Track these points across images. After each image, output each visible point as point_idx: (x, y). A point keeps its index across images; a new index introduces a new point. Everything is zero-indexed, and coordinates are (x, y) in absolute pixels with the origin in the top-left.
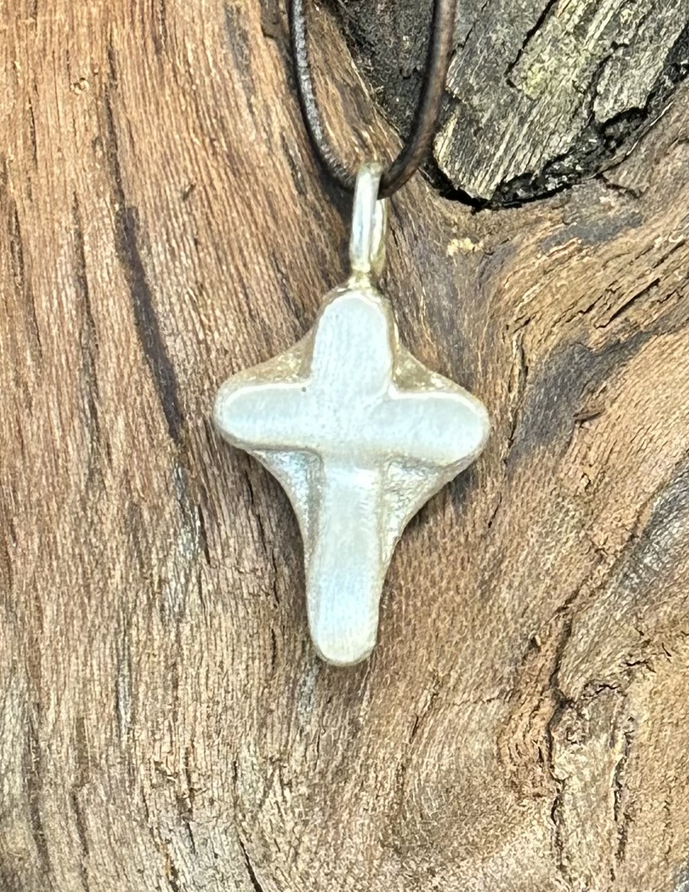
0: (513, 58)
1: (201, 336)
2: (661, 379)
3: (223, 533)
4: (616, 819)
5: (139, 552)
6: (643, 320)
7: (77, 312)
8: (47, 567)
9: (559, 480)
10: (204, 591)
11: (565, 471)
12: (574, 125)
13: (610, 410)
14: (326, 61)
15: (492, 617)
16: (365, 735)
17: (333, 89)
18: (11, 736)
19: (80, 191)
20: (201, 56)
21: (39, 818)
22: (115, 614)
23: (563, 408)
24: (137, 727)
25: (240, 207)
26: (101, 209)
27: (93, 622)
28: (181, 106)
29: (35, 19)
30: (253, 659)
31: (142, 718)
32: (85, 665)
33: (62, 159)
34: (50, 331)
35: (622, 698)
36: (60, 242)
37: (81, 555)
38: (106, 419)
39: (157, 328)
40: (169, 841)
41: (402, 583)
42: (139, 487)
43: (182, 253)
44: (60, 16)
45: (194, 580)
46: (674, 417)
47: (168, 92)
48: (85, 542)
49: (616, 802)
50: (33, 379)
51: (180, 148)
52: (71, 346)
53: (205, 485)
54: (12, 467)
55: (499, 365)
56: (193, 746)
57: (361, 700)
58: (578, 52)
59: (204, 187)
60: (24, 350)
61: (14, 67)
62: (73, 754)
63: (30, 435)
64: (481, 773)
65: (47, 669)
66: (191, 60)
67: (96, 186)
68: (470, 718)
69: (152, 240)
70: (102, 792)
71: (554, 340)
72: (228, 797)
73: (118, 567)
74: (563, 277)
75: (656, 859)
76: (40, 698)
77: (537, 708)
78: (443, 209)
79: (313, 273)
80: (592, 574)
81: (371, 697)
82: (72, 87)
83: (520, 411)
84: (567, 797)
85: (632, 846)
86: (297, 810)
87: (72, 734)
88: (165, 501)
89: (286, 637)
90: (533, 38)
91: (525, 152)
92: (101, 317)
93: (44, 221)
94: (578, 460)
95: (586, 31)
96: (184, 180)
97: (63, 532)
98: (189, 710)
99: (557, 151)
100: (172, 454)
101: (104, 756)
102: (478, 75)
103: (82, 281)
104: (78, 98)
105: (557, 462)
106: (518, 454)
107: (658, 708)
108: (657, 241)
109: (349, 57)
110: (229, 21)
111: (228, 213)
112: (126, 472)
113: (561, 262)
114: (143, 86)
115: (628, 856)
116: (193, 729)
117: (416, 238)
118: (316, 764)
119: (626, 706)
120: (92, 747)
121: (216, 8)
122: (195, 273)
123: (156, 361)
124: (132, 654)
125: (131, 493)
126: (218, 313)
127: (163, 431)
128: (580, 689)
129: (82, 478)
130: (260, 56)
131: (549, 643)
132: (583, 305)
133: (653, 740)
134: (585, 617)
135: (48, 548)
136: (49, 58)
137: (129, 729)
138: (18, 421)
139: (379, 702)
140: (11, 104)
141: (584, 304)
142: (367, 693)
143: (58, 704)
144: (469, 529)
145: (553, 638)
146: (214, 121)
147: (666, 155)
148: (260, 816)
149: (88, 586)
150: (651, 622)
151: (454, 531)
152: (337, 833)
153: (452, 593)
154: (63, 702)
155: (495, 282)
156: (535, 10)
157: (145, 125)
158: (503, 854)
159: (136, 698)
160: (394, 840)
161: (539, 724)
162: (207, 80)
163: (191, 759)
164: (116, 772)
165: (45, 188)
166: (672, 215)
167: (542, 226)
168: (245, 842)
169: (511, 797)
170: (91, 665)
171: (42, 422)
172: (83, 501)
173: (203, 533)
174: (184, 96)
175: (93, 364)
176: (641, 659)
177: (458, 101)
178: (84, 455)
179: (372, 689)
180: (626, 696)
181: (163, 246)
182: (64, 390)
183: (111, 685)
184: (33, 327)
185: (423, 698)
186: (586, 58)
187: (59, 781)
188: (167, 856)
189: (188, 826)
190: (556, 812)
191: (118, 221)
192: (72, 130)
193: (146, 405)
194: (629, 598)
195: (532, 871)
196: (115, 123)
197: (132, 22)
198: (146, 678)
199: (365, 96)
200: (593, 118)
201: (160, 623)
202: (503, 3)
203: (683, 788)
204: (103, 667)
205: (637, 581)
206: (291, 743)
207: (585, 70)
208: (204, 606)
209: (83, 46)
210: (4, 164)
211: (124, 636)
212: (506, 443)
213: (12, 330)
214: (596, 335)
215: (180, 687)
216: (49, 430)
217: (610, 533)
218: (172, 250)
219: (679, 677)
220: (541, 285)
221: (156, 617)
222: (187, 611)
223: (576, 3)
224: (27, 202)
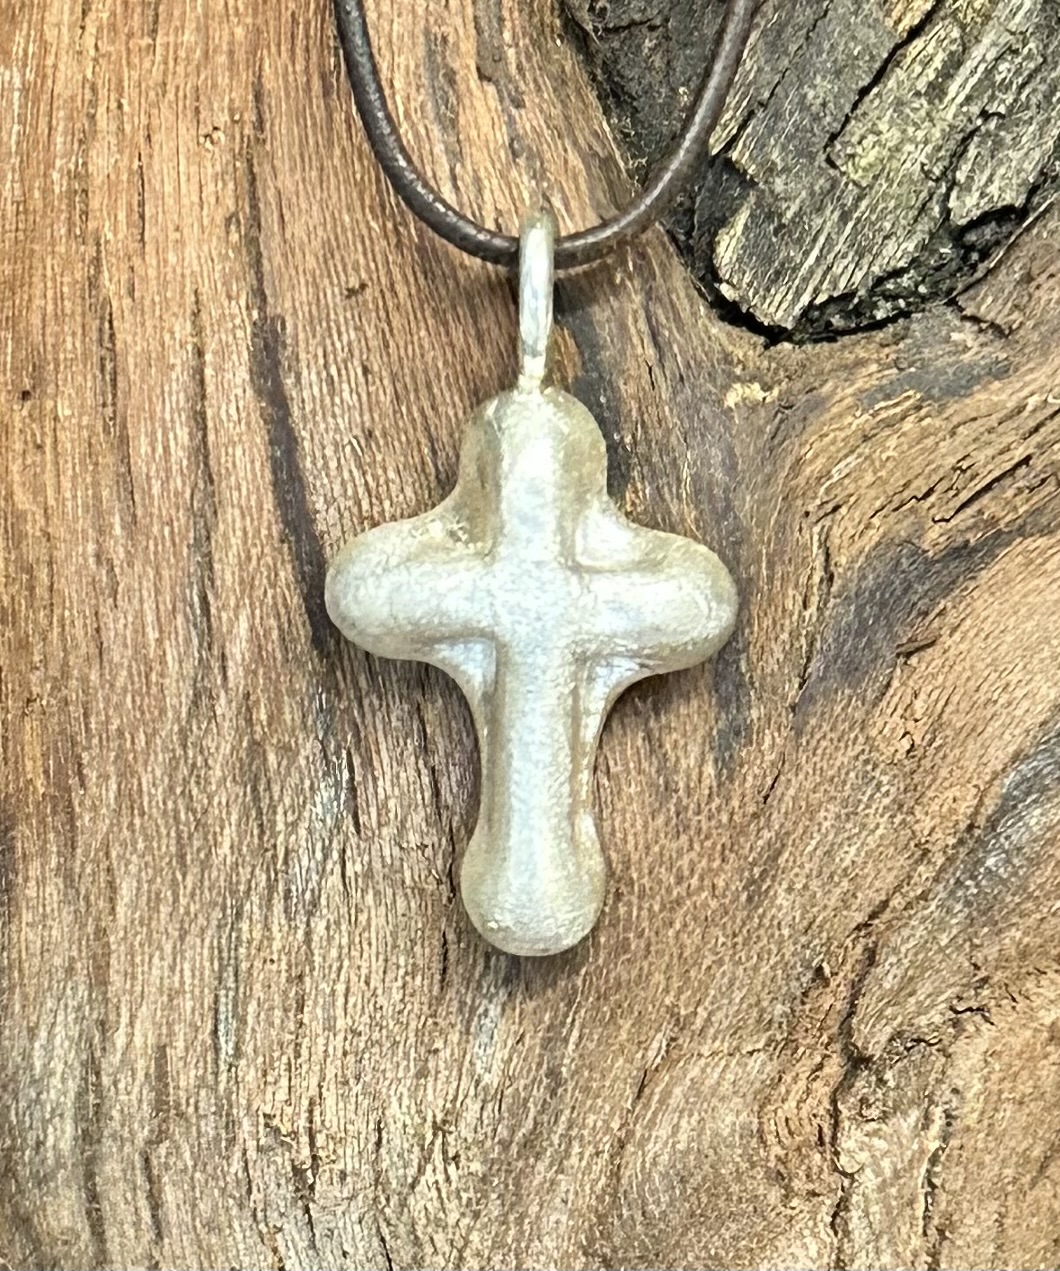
0: (837, 126)
1: (365, 505)
2: (1026, 600)
3: (380, 790)
4: (925, 1234)
5: (260, 812)
6: (1003, 513)
7: (189, 459)
8: (126, 826)
9: (868, 738)
10: (349, 872)
11: (880, 724)
12: (919, 227)
13: (948, 642)
14: (567, 118)
15: (762, 932)
16: (570, 1093)
17: (575, 160)
18: (62, 1066)
19: (204, 290)
21: (94, 1184)
22: (220, 900)
23: (880, 635)
24: (243, 1062)
25: (431, 322)
26: (233, 317)
27: (188, 908)
28: (354, 173)
29: (154, 40)
30: (414, 974)
31: (250, 1051)
32: (172, 969)
33: (180, 243)
34: (150, 487)
35: (943, 1060)
36: (172, 361)
37: (176, 811)
38: (222, 618)
39: (303, 488)
40: (280, 1230)
41: (635, 876)
42: (263, 717)
44: (188, 37)
45: (335, 855)
47: (337, 152)
48: (183, 792)
49: (927, 1209)
50: (122, 555)
51: (350, 235)
52: (178, 511)
53: (359, 721)
54: (84, 679)
55: (791, 569)
56: (321, 1094)
57: (566, 1041)
58: (931, 120)
60: (111, 513)
61: (120, 106)
62: (149, 1096)
63: (112, 634)
64: (734, 1158)
65: (118, 972)
67: (226, 284)
68: (721, 1077)
69: (303, 364)
70: (186, 1153)
71: (874, 535)
72: (367, 1173)
73: (227, 831)
74: (892, 447)
76: (106, 1014)
77: (820, 1067)
78: (725, 342)
80: (910, 877)
81: (581, 1037)
82: (202, 140)
83: (818, 637)
84: (855, 1199)
86: (464, 1196)
87: (148, 1067)
88: (300, 741)
89: (463, 945)
90: (867, 99)
91: (846, 262)
92: (223, 471)
93: (150, 330)
94: (900, 711)
95: (944, 92)
96: (353, 277)
97: (151, 778)
98: (316, 1043)
99: (892, 263)
100: (315, 672)
101: (192, 1101)
102: (784, 148)
103: (199, 420)
104: (208, 156)
105: (867, 713)
106: (812, 699)
107: (994, 1077)
108: (1030, 400)
109: (600, 113)
110: (431, 53)
111: (414, 330)
112: (247, 696)
113: (889, 424)
114: (303, 142)
116: (322, 1071)
117: (681, 377)
118: (495, 1130)
119: (949, 1072)
120: (177, 1087)
121: (413, 35)
122: (361, 415)
123: (298, 540)
124: (241, 957)
125: (252, 725)
126: (392, 475)
127: (302, 640)
128: (882, 1044)
129: (184, 700)
130: (473, 106)
131: (842, 974)
132: (918, 488)
133: (986, 1122)
134: (895, 940)
135: (129, 799)
136: (171, 96)
137: (231, 1066)
138: (97, 614)
139: (591, 1046)
140: (112, 161)
141: (920, 486)
142: (575, 1034)
143: (131, 1024)
144: (735, 803)
145: (848, 967)
148: (411, 1201)
149: (184, 857)
150: (992, 952)
151: (714, 806)
152: (521, 1232)
153: (704, 895)
154: (138, 1025)
155: (794, 448)
156: (872, 57)
157: (301, 199)
159: (243, 1021)
160: (602, 1246)
161: (822, 1090)
163: (317, 1113)
164: (209, 1128)
165: (153, 283)
166: (1055, 364)
167: (864, 371)
168: (387, 1236)
169: (774, 1195)
170: (182, 971)
171: (130, 619)
172: (184, 734)
173: (353, 790)
174: (360, 159)
175: (208, 538)
176: (975, 1005)
177: (753, 184)
178: (189, 668)
179: (583, 1026)
180: (948, 1056)
181: (318, 374)
182: (165, 573)
183: (208, 1000)
184: (126, 482)
185: (655, 1045)
186: (943, 130)
187: (126, 1135)
188: (275, 1251)
189: (307, 1210)
190: (838, 1220)
191: (255, 335)
192: (196, 199)
194: (961, 917)
196: (260, 192)
197: (292, 51)
198: (258, 990)
199: (619, 171)
200: (947, 218)
201: (283, 916)
202: (826, 46)
203: (1025, 1195)
204: (197, 973)
205: (975, 891)
206: (461, 1098)
207: (940, 148)
208: (347, 894)
209: (220, 80)
210: (98, 244)
211: (232, 929)
212: (796, 682)
213: (96, 484)
214: (934, 533)
215: (306, 1009)
216: (140, 630)
217: (938, 820)
218: (330, 380)
219: (1028, 1033)
220: (859, 456)
221: (278, 906)
222: (323, 901)
223: (931, 49)
224: (126, 302)
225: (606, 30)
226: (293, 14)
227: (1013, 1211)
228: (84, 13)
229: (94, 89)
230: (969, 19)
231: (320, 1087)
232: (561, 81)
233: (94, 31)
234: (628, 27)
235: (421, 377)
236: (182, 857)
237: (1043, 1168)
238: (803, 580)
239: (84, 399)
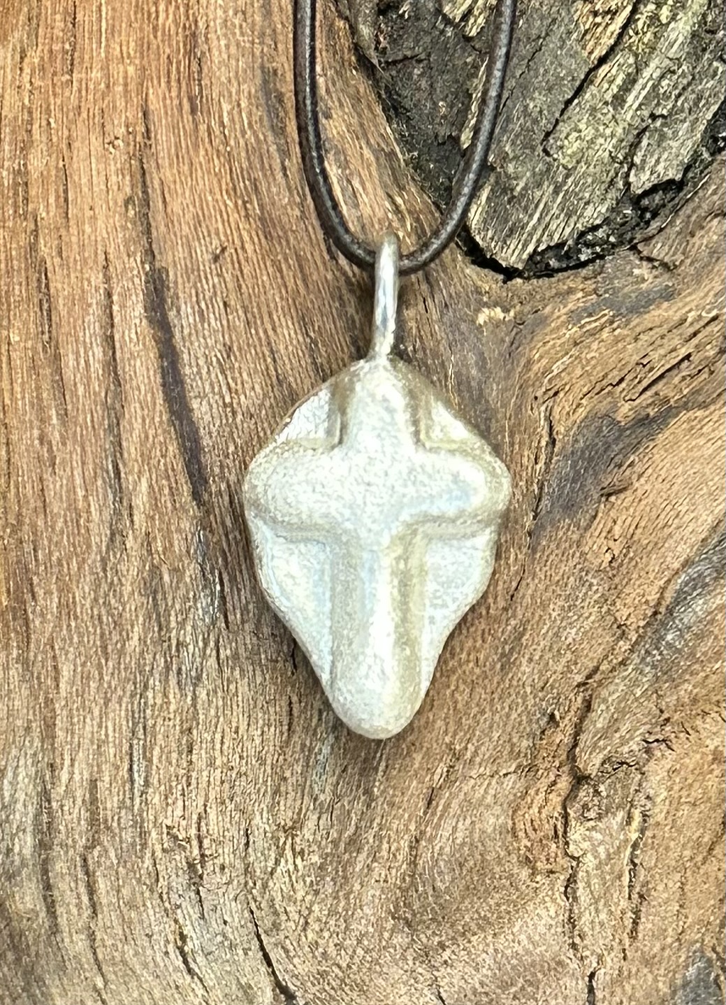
0: (550, 127)
1: (228, 400)
2: (690, 454)
3: (243, 598)
4: (630, 898)
5: (158, 615)
6: (673, 394)
7: (103, 370)
8: (65, 627)
9: (582, 554)
10: (222, 656)
11: (590, 543)
12: (609, 196)
13: (637, 485)
14: (362, 125)
15: (512, 690)
16: (380, 806)
17: (367, 153)
18: (24, 796)
19: (111, 250)
20: (236, 119)
21: (48, 878)
22: (132, 677)
23: (589, 481)
24: (151, 790)
25: (271, 270)
26: (132, 269)
27: (109, 683)
28: (214, 167)
29: (72, 77)
30: (269, 726)
31: (156, 782)
33: (94, 218)
34: (76, 390)
35: (639, 776)
36: (90, 301)
38: (129, 480)
39: (183, 389)
40: (179, 907)
42: (160, 549)
43: (211, 315)
44: (96, 74)
45: (212, 644)
46: (701, 493)
47: (202, 152)
48: (104, 603)
49: (631, 881)
50: (58, 438)
51: (212, 210)
52: (96, 406)
53: (227, 550)
54: (34, 526)
55: (527, 436)
56: (206, 811)
57: (376, 769)
58: (616, 121)
59: (236, 250)
60: (49, 408)
61: (49, 123)
63: (52, 493)
64: (496, 848)
65: (61, 729)
66: (226, 120)
67: (127, 246)
68: (486, 792)
69: (182, 301)
70: (112, 854)
71: (582, 412)
72: (239, 865)
73: (136, 629)
74: (594, 350)
75: (669, 940)
76: (54, 759)
77: (554, 783)
78: (475, 277)
79: (342, 339)
80: (613, 649)
81: (387, 767)
82: (106, 146)
83: (546, 483)
84: (581, 874)
85: (645, 926)
86: (308, 880)
87: (84, 795)
89: (303, 704)
90: (571, 108)
91: (558, 221)
92: (128, 377)
93: (73, 280)
94: (604, 534)
95: (624, 101)
96: (215, 242)
97: (82, 592)
98: (202, 774)
99: (591, 221)
100: (195, 517)
101: (116, 818)
102: (513, 143)
103: (109, 340)
104: (111, 157)
105: (582, 536)
106: (543, 527)
107: (676, 788)
108: (690, 315)
109: (384, 121)
110: (265, 82)
111: (259, 276)
112: (148, 534)
113: (593, 333)
114: (178, 146)
115: (640, 936)
116: (207, 795)
117: (446, 305)
118: (328, 833)
119: (644, 785)
120: (105, 809)
121: (253, 70)
123: (181, 424)
124: (148, 716)
125: (152, 554)
126: (245, 376)
127: (185, 494)
128: (597, 766)
129: (103, 538)
131: (568, 718)
132: (614, 377)
133: (670, 819)
135: (67, 609)
136: (84, 115)
137: (142, 792)
138: (41, 479)
140: (45, 162)
141: (614, 376)
142: (383, 764)
143: (72, 765)
144: (491, 600)
145: (572, 713)
146: (247, 182)
147: (702, 228)
148: (271, 884)
149: (106, 647)
150: (671, 700)
152: (348, 904)
153: (471, 665)
154: (76, 764)
156: (574, 78)
157: (178, 187)
158: (515, 930)
159: (150, 761)
160: (405, 912)
161: (556, 799)
162: (242, 142)
163: (203, 824)
164: (128, 836)
165: (75, 247)
166: (706, 290)
167: (573, 297)
168: (254, 909)
169: (525, 873)
170: (106, 727)
171: (65, 482)
172: (104, 561)
173: (223, 598)
174: (218, 157)
175: (118, 424)
176: (661, 738)
177: (492, 168)
178: (106, 516)
179: (388, 760)
180: (643, 774)
181: (193, 308)
182: (88, 449)
183: (126, 747)
184: (60, 386)
185: (439, 770)
186: (624, 128)
187: (70, 842)
188: (176, 921)
189: (198, 893)
190: (569, 890)
191: (147, 282)
192: (104, 187)
193: (170, 467)
194: (650, 676)
195: (544, 948)
196: (148, 183)
197: (169, 82)
198: (160, 739)
199: (398, 160)
200: (628, 189)
201: (177, 686)
202: (542, 71)
203: (699, 868)
204: (117, 729)
205: (659, 658)
206: (304, 811)
207: (622, 141)
208: (221, 671)
209: (118, 104)
210: (36, 221)
211: (141, 698)
212: (531, 515)
213: (38, 388)
214: (625, 408)
215: (194, 752)
216: (72, 490)
217: (633, 609)
218: (201, 312)
219: (698, 756)
220: (571, 356)
221: (173, 681)
222: (204, 675)
223: (615, 72)
224: (57, 260)
225: (387, 62)
226: (168, 57)
227: (691, 880)
228: (22, 58)
229: (30, 113)
230: (640, 51)
231: (205, 806)
232: (357, 99)
233: (29, 71)
234: (401, 61)
235: (264, 309)
236: (105, 648)
237: (711, 849)
238: (535, 444)
239: (28, 329)
